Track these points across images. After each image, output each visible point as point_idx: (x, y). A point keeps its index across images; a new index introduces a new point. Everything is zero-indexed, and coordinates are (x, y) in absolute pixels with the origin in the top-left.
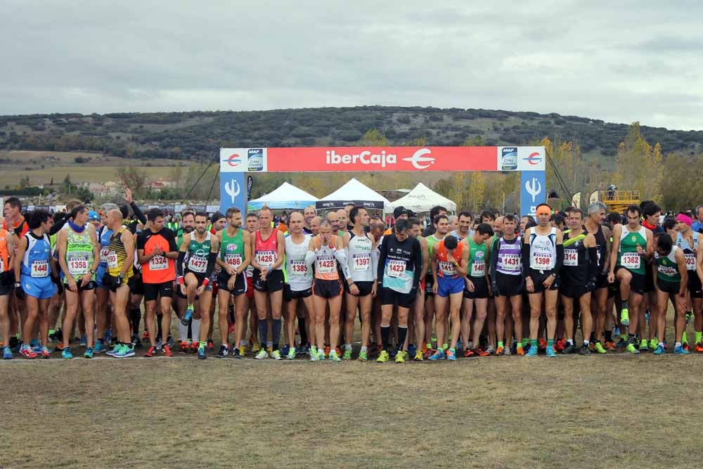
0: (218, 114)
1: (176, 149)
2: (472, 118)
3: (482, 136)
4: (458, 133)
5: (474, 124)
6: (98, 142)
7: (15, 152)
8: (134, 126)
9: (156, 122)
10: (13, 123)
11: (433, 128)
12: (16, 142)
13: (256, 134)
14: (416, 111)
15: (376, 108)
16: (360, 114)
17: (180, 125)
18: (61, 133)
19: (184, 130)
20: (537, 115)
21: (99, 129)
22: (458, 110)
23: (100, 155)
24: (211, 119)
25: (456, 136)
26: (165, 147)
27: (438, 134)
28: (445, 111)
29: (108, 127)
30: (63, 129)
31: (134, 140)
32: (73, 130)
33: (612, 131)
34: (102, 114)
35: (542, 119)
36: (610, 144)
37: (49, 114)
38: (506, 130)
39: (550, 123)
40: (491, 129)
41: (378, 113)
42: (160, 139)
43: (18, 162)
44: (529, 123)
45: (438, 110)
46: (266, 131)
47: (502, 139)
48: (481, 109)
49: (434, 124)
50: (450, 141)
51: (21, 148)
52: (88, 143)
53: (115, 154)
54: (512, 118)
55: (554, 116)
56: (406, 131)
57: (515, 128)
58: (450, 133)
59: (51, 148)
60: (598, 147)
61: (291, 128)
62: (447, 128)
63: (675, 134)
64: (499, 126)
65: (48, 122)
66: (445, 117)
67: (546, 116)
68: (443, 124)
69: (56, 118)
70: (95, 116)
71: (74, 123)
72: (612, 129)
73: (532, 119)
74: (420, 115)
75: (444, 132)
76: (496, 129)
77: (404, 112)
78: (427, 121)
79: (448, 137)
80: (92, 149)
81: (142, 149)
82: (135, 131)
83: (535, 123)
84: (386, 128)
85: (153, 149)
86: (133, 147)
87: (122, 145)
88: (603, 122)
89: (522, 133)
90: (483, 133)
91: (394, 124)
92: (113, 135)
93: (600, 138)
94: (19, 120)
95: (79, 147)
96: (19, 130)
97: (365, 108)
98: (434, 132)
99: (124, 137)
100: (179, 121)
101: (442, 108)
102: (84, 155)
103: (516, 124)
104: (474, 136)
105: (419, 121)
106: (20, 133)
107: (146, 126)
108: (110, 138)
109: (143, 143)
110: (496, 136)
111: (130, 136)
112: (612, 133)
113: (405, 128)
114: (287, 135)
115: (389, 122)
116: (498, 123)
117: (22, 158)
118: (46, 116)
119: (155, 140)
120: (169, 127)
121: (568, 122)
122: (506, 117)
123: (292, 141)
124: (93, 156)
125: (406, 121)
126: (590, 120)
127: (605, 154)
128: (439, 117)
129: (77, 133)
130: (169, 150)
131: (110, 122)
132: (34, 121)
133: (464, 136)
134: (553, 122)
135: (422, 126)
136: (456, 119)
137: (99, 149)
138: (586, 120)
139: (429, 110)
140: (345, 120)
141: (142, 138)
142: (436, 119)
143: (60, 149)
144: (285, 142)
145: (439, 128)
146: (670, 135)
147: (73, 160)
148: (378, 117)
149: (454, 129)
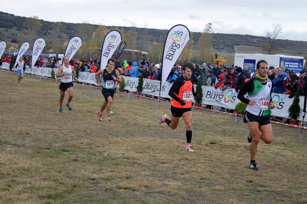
33: (21, 20)
36: (20, 26)
60: (15, 27)
63: (48, 23)
72: (20, 19)
88: (14, 15)
93: (15, 22)
112: (20, 21)
126: (8, 14)
127: (18, 30)
138: (7, 14)
146: (46, 23)
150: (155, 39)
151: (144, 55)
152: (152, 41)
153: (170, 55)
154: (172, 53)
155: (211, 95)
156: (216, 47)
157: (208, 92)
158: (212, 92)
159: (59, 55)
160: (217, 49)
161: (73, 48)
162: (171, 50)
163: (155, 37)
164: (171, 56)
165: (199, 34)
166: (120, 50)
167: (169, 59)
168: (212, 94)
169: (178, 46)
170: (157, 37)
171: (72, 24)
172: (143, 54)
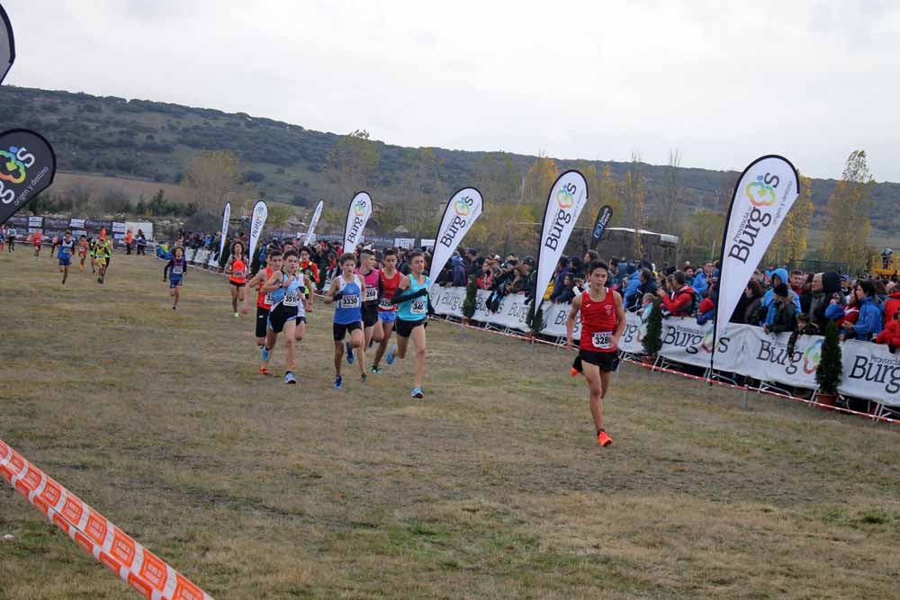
2: (140, 111)
3: (154, 135)
4: (124, 129)
5: (142, 119)
11: (90, 121)
14: (63, 96)
20: (220, 113)
22: (117, 99)
25: (122, 133)
27: (97, 129)
28: (103, 99)
33: (319, 141)
35: (227, 120)
36: (317, 158)
38: (186, 130)
39: (239, 125)
40: (166, 127)
44: (214, 124)
45: (92, 98)
47: (181, 142)
48: (148, 101)
49: (91, 115)
50: (115, 139)
54: (190, 115)
55: (242, 116)
56: (53, 121)
57: (196, 128)
58: (112, 129)
60: (303, 160)
62: (108, 122)
63: (396, 150)
64: (175, 124)
66: (103, 107)
67: (231, 116)
68: (103, 116)
72: (318, 138)
73: (216, 119)
74: (71, 102)
75: (104, 127)
76: (172, 128)
77: (47, 96)
78: (79, 111)
79: (110, 134)
83: (221, 123)
88: (302, 128)
89: (206, 135)
90: (156, 132)
91: (37, 111)
93: (304, 148)
98: (92, 126)
101: (96, 96)
103: (195, 123)
104: (143, 135)
105: (70, 110)
112: (317, 144)
113: (52, 118)
115: (31, 109)
116: (174, 121)
121: (261, 126)
122: (183, 114)
125: (52, 109)
126: (286, 124)
127: (312, 169)
128: (96, 106)
133: (131, 134)
134: (242, 124)
135: (75, 117)
136: (117, 111)
138: (282, 125)
139: (81, 97)
142: (90, 109)
146: (390, 152)
148: (14, 101)
149: (117, 124)
150: (701, 197)
151: (667, 244)
152: (692, 204)
153: (741, 245)
154: (747, 239)
155: (867, 367)
156: (880, 222)
157: (858, 358)
158: (869, 359)
159: (423, 241)
160: (884, 228)
161: (457, 220)
162: (745, 232)
163: (701, 194)
164: (744, 248)
165: (831, 184)
166: (598, 231)
167: (741, 259)
168: (871, 364)
169: (765, 219)
170: (705, 193)
171: (463, 153)
172: (665, 242)
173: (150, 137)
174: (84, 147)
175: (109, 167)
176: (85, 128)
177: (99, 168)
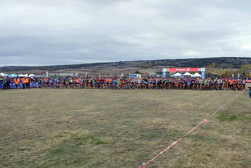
0: (195, 59)
1: (187, 65)
2: (243, 59)
5: (243, 60)
6: (174, 64)
7: (159, 66)
8: (180, 61)
9: (184, 60)
10: (159, 61)
12: (160, 64)
13: (202, 62)
14: (232, 58)
15: (224, 57)
16: (221, 58)
17: (188, 61)
18: (167, 63)
19: (189, 62)
21: (174, 62)
22: (240, 58)
23: (174, 67)
24: (194, 60)
25: (240, 62)
26: (185, 65)
28: (238, 58)
29: (176, 62)
30: (168, 62)
31: (180, 64)
32: (169, 62)
34: (174, 59)
37: (165, 59)
38: (250, 61)
41: (225, 58)
42: (185, 64)
43: (160, 68)
45: (236, 58)
46: (204, 62)
47: (249, 63)
49: (236, 60)
51: (160, 65)
52: (172, 64)
53: (177, 66)
58: (238, 62)
59: (165, 65)
61: (208, 61)
62: (238, 61)
65: (165, 61)
66: (238, 59)
68: (237, 60)
69: (167, 60)
70: (173, 60)
71: (170, 61)
76: (248, 61)
78: (234, 60)
79: (238, 63)
80: (173, 65)
81: (181, 65)
82: (180, 62)
84: (226, 61)
85: (183, 65)
86: (180, 65)
87: (178, 65)
90: (245, 62)
92: (177, 63)
94: (160, 60)
95: (170, 65)
96: (160, 62)
97: (222, 57)
98: (235, 62)
99: (178, 63)
100: (188, 60)
102: (171, 67)
104: (243, 62)
105: (233, 60)
106: (160, 63)
107: (182, 61)
108: (176, 64)
109: (182, 64)
110: (247, 62)
111: (179, 63)
113: (230, 61)
114: (207, 63)
115: (227, 60)
116: (248, 60)
117: (161, 67)
118: (165, 60)
119: (184, 64)
120: (186, 61)
123: (208, 64)
124: (173, 67)
125: (230, 60)
129: (170, 63)
130: (186, 66)
131: (176, 61)
132: (163, 61)
133: (241, 62)
135: (233, 61)
136: (240, 59)
137: (174, 65)
140: (218, 60)
141: (181, 63)
143: (167, 66)
144: (207, 64)
145: (236, 61)
147: (169, 67)
148: (225, 59)
149: (239, 61)
173: (244, 63)
174: (234, 65)
175: (237, 67)
176: (234, 62)
177: (236, 68)
